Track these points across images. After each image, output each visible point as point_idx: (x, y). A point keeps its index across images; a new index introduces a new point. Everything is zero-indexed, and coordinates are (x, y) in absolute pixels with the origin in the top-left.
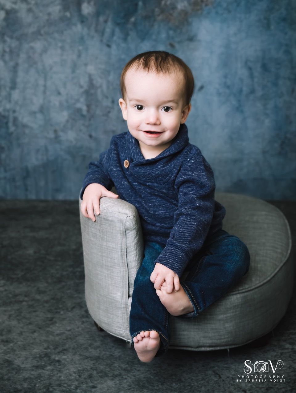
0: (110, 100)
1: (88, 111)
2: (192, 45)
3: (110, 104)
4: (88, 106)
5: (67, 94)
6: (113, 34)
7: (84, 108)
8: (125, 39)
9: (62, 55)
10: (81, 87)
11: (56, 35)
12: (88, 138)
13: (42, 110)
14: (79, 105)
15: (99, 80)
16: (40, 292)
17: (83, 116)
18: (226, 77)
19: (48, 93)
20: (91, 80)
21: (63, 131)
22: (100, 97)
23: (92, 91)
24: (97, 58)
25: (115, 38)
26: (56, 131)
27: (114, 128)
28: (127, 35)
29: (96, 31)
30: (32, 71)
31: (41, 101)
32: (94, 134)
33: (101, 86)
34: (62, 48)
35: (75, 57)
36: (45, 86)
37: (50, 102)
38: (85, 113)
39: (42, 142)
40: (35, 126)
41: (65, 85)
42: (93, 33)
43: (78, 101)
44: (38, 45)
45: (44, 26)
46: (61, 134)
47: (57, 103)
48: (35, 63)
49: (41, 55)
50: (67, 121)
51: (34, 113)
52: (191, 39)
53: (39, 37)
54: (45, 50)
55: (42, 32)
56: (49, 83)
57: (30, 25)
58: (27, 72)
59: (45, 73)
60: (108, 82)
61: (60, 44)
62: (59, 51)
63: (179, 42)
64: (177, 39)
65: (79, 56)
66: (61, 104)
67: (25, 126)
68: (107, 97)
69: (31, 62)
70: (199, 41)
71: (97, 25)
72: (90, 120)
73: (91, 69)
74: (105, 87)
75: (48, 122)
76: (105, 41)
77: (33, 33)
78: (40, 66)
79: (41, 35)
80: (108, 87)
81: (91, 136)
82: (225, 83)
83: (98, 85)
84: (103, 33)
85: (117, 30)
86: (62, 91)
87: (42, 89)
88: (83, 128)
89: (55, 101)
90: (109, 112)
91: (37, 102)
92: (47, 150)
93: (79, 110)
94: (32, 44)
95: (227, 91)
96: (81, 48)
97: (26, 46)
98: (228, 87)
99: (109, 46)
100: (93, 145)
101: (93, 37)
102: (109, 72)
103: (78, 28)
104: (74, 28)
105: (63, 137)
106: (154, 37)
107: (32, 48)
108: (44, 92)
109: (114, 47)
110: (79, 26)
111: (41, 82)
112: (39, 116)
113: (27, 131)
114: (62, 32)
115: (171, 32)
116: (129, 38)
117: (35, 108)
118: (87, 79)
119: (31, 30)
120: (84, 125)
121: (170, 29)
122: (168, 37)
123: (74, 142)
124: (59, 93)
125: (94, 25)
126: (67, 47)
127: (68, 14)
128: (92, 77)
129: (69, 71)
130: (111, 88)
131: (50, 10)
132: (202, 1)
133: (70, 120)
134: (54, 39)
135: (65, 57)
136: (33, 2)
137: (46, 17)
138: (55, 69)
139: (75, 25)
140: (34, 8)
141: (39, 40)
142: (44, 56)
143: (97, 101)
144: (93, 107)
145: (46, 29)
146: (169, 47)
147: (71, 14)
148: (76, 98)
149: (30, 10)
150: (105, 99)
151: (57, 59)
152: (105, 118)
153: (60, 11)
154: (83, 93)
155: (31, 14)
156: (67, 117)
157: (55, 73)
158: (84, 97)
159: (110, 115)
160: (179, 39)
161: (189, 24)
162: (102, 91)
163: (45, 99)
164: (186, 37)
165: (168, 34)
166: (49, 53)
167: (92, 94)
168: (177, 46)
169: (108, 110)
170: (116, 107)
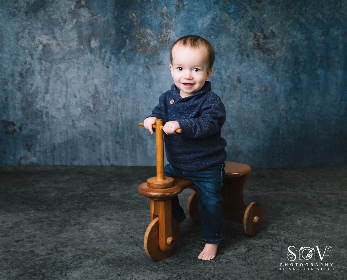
0: (108, 101)
1: (94, 108)
2: (160, 67)
3: (108, 104)
4: (94, 105)
5: (81, 97)
6: (110, 60)
7: (92, 106)
8: (118, 63)
9: (78, 72)
10: (90, 93)
11: (74, 60)
12: (94, 125)
13: (64, 107)
14: (88, 104)
15: (101, 88)
16: (55, 216)
17: (91, 111)
19: (68, 96)
20: (96, 88)
21: (77, 120)
22: (102, 99)
23: (97, 95)
24: (100, 74)
25: (111, 62)
26: (73, 120)
27: (111, 119)
28: (120, 60)
29: (100, 58)
30: (59, 83)
31: (64, 101)
32: (97, 123)
33: (102, 92)
34: (78, 68)
35: (86, 74)
36: (67, 92)
37: (70, 102)
38: (92, 109)
39: (64, 128)
40: (60, 117)
41: (79, 91)
42: (98, 59)
43: (88, 101)
44: (63, 66)
45: (67, 55)
46: (77, 122)
47: (74, 103)
48: (61, 77)
49: (64, 72)
50: (81, 114)
51: (60, 109)
52: (159, 64)
53: (64, 61)
54: (67, 69)
55: (66, 58)
56: (69, 90)
57: (58, 53)
58: (55, 83)
59: (67, 84)
60: (107, 89)
61: (77, 66)
62: (76, 70)
63: (152, 65)
64: (150, 64)
65: (89, 73)
66: (77, 104)
67: (53, 117)
68: (106, 99)
69: (58, 77)
71: (100, 54)
72: (95, 114)
73: (96, 81)
74: (105, 92)
75: (68, 115)
76: (105, 64)
77: (60, 59)
78: (63, 79)
80: (107, 93)
81: (96, 124)
83: (101, 91)
84: (104, 59)
85: (113, 57)
86: (77, 95)
87: (65, 93)
88: (90, 119)
89: (73, 101)
90: (108, 109)
91: (62, 101)
92: (67, 133)
93: (88, 107)
94: (59, 66)
96: (90, 68)
97: (55, 66)
99: (108, 67)
100: (97, 130)
101: (98, 61)
102: (108, 83)
103: (89, 55)
105: (78, 124)
106: (136, 62)
107: (59, 68)
108: (66, 96)
109: (111, 67)
110: (89, 54)
111: (64, 89)
112: (63, 111)
113: (55, 121)
114: (78, 58)
115: (147, 59)
116: (121, 62)
117: (60, 106)
118: (94, 88)
119: (59, 57)
120: (91, 117)
121: (147, 57)
122: (145, 62)
123: (85, 128)
124: (76, 97)
125: (99, 54)
126: (81, 67)
127: (82, 47)
128: (97, 86)
129: (82, 82)
130: (109, 93)
131: (71, 44)
132: (166, 41)
133: (82, 114)
134: (73, 62)
135: (79, 74)
136: (60, 39)
137: (68, 49)
138: (73, 81)
139: (87, 54)
140: (61, 43)
141: (64, 63)
142: (66, 73)
143: (100, 101)
144: (97, 105)
145: (68, 56)
146: (146, 68)
147: (84, 48)
148: (87, 99)
149: (58, 44)
150: (105, 101)
151: (75, 75)
152: (105, 112)
153: (77, 45)
154: (91, 96)
155: (59, 47)
156: (80, 112)
157: (73, 83)
158: (92, 99)
159: (108, 110)
160: (152, 64)
161: (158, 54)
162: (103, 95)
163: (66, 100)
164: (156, 62)
165: (145, 60)
166: (69, 71)
167: (96, 97)
168: (150, 67)
169: (107, 107)
170: (112, 106)
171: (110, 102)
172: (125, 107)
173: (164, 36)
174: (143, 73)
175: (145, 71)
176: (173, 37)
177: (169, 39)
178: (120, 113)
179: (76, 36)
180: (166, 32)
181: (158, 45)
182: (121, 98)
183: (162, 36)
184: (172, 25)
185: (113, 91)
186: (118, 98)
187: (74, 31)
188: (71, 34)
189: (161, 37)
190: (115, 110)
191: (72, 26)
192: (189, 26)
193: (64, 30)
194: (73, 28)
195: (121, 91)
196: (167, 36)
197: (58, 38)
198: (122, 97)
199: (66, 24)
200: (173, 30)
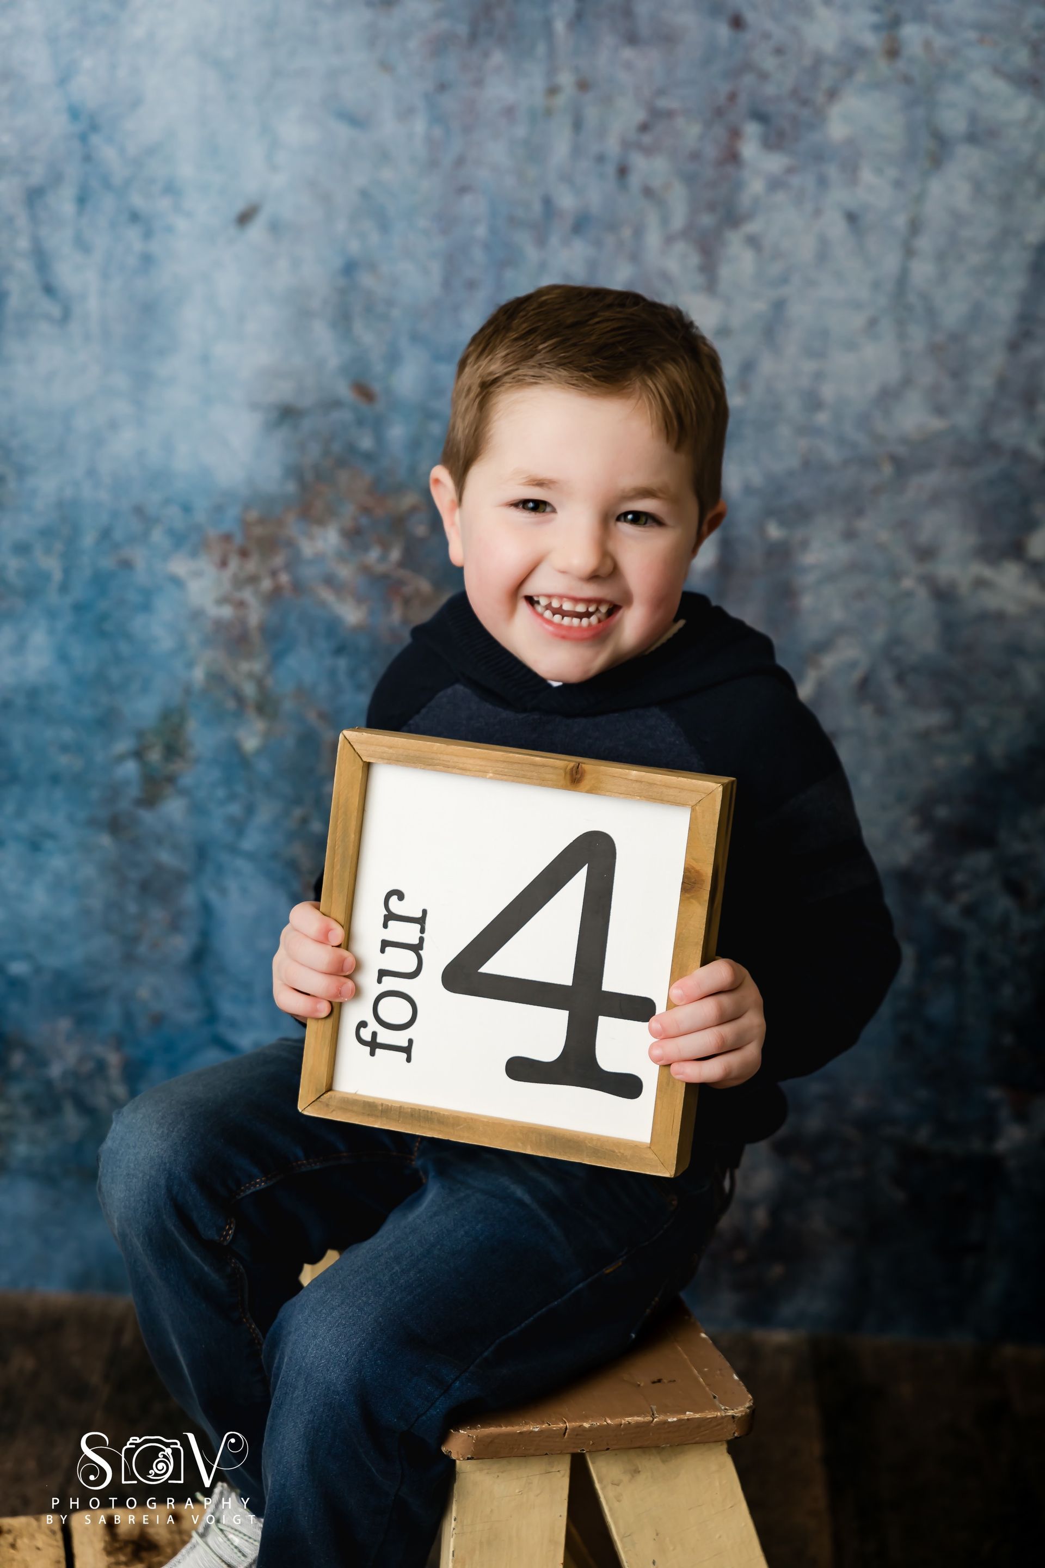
0: (635, 180)
1: (735, 134)
2: (284, 391)
3: (639, 162)
4: (732, 157)
5: (818, 213)
7: (750, 149)
9: (819, 376)
10: (753, 242)
11: (831, 453)
12: (750, 18)
13: (939, 151)
14: (775, 163)
15: (673, 265)
17: (760, 116)
18: (147, 260)
19: (901, 221)
21: (862, 54)
23: (707, 220)
26: (894, 51)
27: (628, 52)
30: (954, 315)
31: (936, 187)
33: (669, 240)
34: (813, 402)
35: (767, 365)
36: (909, 252)
37: (898, 184)
38: (752, 129)
41: (823, 254)
43: (775, 184)
44: (912, 418)
45: (877, 491)
46: (872, 41)
47: (867, 175)
48: (935, 350)
49: (907, 381)
50: (833, 95)
51: (974, 138)
52: (287, 414)
53: (901, 450)
54: (889, 397)
55: (887, 470)
56: (892, 263)
57: (936, 499)
58: (978, 316)
59: (902, 306)
60: (635, 257)
61: (822, 418)
62: (828, 392)
63: (337, 404)
64: (345, 416)
66: (851, 169)
68: (648, 192)
70: (254, 406)
72: (732, 97)
74: (653, 239)
77: (925, 466)
78: (918, 337)
79: (895, 460)
80: (639, 232)
81: (738, 22)
82: (148, 235)
83: (680, 247)
86: (836, 228)
87: (924, 243)
88: (769, 62)
89: (874, 187)
90: (644, 128)
91: (951, 187)
93: (775, 141)
94: (937, 424)
95: (137, 200)
97: (964, 420)
98: (135, 217)
104: (757, 479)
105: (862, 26)
106: (436, 429)
107: (940, 410)
108: (915, 227)
111: (922, 270)
112: (953, 121)
114: (806, 464)
115: (366, 443)
118: (725, 272)
119: (932, 479)
121: (369, 457)
122: (378, 426)
124: (852, 218)
126: (793, 406)
127: (774, 532)
128: (700, 279)
129: (800, 310)
130: (627, 233)
131: (843, 553)
132: (244, 553)
133: (820, 98)
134: (841, 441)
135: (809, 366)
136: (908, 583)
137: (863, 524)
138: (858, 320)
139: (748, 490)
140: (907, 561)
141: (904, 441)
142: (893, 374)
143: (690, 179)
144: (711, 152)
145: (870, 479)
146: (377, 387)
147: (762, 530)
148: (780, 197)
149: (926, 553)
150: (656, 183)
151: (841, 360)
152: (663, 103)
153: (805, 544)
154: (749, 216)
155: (924, 537)
156: (836, 111)
157: (857, 305)
158: (745, 200)
159: (640, 116)
160: (336, 415)
161: (294, 472)
162: (665, 220)
163: (920, 198)
164: (307, 424)
165: (379, 438)
166: (873, 388)
167: (711, 207)
168: (343, 390)
169: (647, 139)
170: (612, 146)
171: (623, 171)
172: (521, 131)
173: (253, 580)
174: (393, 359)
175: (379, 367)
176: (198, 574)
177: (224, 564)
178: (561, 100)
179: (807, 601)
180: (241, 604)
181: (293, 528)
182: (547, 202)
183: (266, 584)
184: (207, 642)
185: (598, 244)
186: (567, 201)
187: (812, 630)
188: (838, 615)
189: (274, 574)
190: (592, 114)
191: (829, 661)
192: (103, 634)
193: (879, 636)
194: (823, 646)
195: (541, 241)
196: (240, 582)
197: (922, 594)
198: (537, 207)
199: (857, 675)
200: (197, 615)
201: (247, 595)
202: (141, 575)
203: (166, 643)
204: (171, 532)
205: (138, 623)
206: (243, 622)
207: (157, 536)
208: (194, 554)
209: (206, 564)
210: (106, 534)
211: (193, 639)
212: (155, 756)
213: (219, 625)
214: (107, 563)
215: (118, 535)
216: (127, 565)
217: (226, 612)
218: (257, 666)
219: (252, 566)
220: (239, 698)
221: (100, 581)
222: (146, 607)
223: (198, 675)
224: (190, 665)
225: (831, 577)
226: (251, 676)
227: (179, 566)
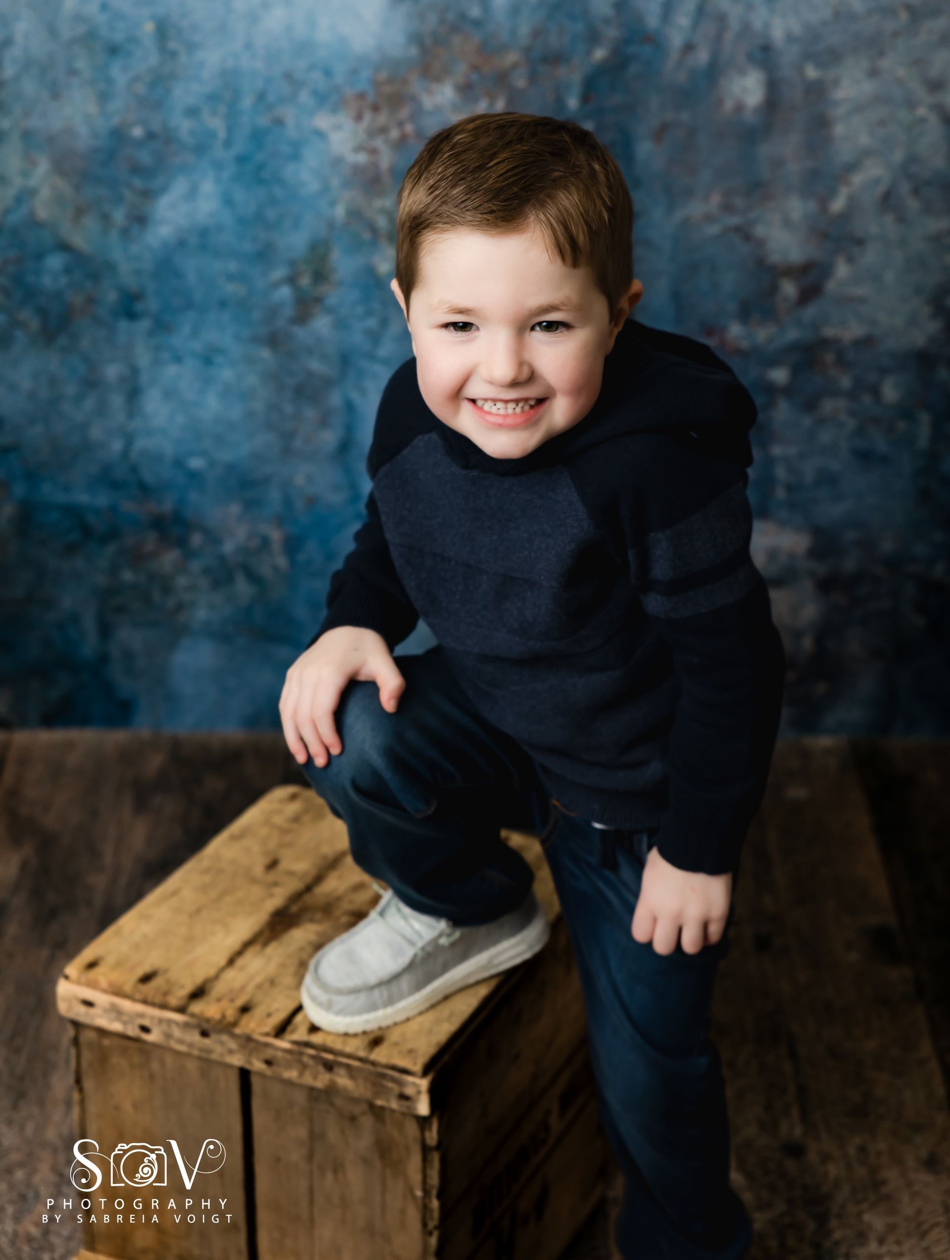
201: (379, 143)
202: (291, 131)
203: (312, 186)
204: (315, 93)
205: (289, 171)
206: (375, 166)
207: (304, 96)
208: (335, 110)
209: (344, 119)
210: (261, 97)
211: (335, 182)
212: (305, 281)
213: (357, 170)
214: (263, 121)
215: (271, 97)
216: (279, 122)
217: (362, 158)
218: (387, 202)
219: (382, 118)
220: (374, 230)
221: (258, 137)
222: (296, 156)
223: (340, 211)
224: (333, 204)
225: (859, 109)
226: (383, 211)
227: (322, 121)
